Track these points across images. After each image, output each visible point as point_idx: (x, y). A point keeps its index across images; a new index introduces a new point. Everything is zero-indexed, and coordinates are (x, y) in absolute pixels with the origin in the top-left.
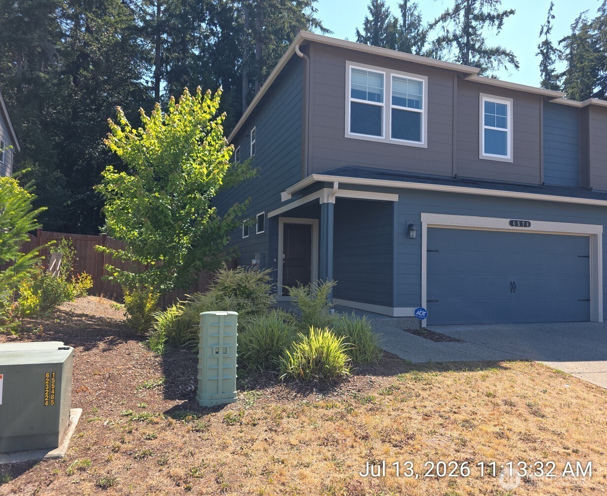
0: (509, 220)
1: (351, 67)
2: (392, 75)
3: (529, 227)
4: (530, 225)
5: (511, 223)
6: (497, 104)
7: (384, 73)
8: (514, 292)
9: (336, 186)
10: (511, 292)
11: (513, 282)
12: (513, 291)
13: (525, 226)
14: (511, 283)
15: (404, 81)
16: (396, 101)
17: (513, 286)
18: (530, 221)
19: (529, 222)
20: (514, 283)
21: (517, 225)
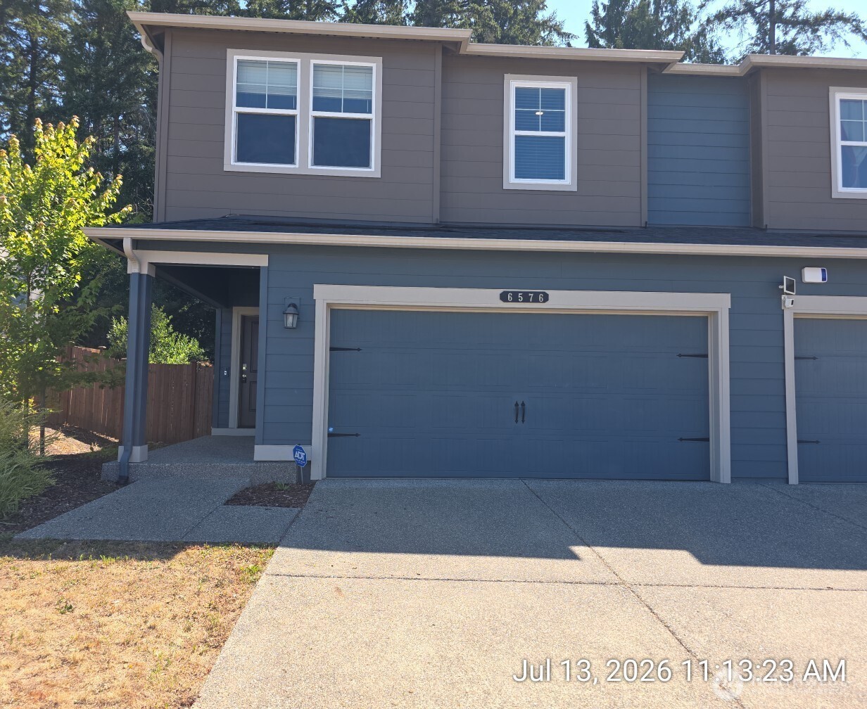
0: (501, 291)
1: (236, 58)
2: (313, 62)
3: (544, 301)
4: (546, 298)
5: (504, 297)
6: (543, 90)
7: (298, 61)
8: (523, 421)
9: (127, 245)
10: (517, 421)
11: (520, 403)
12: (520, 419)
13: (536, 300)
14: (517, 405)
15: (339, 70)
16: (319, 104)
17: (520, 411)
18: (547, 292)
19: (544, 293)
20: (523, 404)
21: (515, 300)
